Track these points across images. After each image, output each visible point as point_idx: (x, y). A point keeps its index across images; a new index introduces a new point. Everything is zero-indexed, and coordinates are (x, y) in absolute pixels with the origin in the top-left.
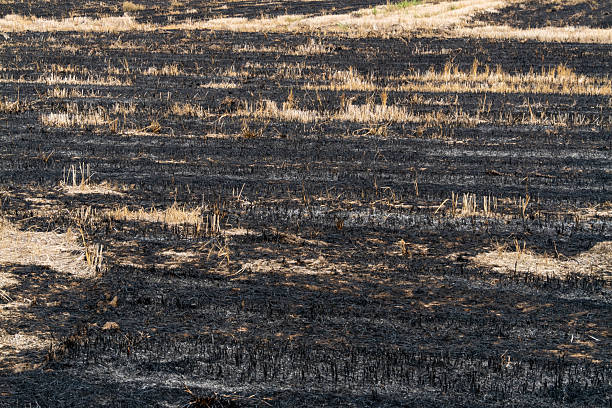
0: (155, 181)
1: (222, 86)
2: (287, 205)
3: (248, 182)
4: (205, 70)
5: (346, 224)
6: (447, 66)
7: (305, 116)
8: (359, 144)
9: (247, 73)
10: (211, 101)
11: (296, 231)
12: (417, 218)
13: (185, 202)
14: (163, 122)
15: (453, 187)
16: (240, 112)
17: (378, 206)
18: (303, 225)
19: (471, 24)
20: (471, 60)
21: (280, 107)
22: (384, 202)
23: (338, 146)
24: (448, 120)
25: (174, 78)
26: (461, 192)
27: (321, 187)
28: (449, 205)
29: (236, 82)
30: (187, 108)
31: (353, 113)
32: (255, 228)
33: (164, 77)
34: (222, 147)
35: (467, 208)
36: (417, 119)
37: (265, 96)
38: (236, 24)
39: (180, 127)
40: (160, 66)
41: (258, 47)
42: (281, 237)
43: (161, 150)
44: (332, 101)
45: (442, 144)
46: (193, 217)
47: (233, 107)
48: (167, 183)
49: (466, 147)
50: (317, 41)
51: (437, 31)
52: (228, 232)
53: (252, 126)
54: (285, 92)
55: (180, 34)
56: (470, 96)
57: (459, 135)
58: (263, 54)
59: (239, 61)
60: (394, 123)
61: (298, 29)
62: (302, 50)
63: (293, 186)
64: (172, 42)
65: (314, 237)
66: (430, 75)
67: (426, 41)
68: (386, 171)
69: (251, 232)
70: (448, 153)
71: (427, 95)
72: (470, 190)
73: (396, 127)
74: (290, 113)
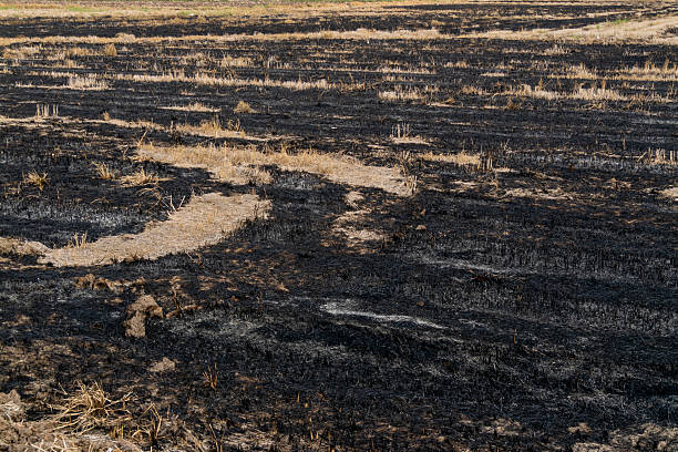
0: (450, 136)
1: (495, 75)
2: (537, 154)
3: (512, 139)
4: (484, 65)
5: (576, 167)
6: (647, 63)
7: (550, 95)
8: (586, 114)
9: (511, 67)
10: (488, 85)
11: (542, 171)
12: (623, 165)
13: (470, 150)
14: (456, 98)
15: (649, 144)
16: (506, 92)
17: (598, 155)
18: (547, 167)
19: (664, 35)
20: (664, 60)
21: (533, 89)
22: (602, 153)
23: (572, 116)
24: (647, 99)
25: (464, 69)
26: (654, 148)
27: (558, 143)
28: (646, 156)
29: (505, 72)
30: (472, 89)
31: (582, 94)
32: (515, 168)
33: (457, 69)
34: (494, 115)
35: (659, 158)
36: (626, 99)
37: (524, 82)
38: (505, 34)
39: (466, 101)
40: (455, 62)
41: (519, 50)
42: (533, 174)
43: (455, 116)
44: (568, 86)
45: (642, 116)
46: (475, 160)
47: (502, 89)
48: (458, 137)
49: (659, 118)
50: (558, 46)
51: (641, 40)
52: (498, 170)
53: (514, 101)
54: (537, 80)
55: (468, 41)
56: (663, 83)
57: (654, 109)
58: (523, 54)
59: (506, 59)
60: (610, 101)
61: (546, 38)
62: (548, 52)
63: (541, 141)
64: (463, 46)
65: (555, 175)
66: (635, 69)
67: (633, 46)
68: (604, 133)
69: (512, 171)
70: (646, 122)
71: (632, 83)
72: (661, 147)
73: (611, 103)
74: (540, 93)
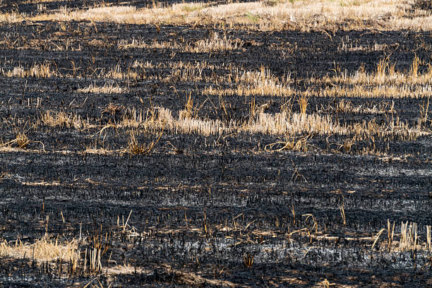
0: (21, 208)
1: (105, 90)
2: (184, 237)
3: (138, 209)
4: (84, 71)
5: (257, 260)
6: (381, 65)
7: (206, 127)
8: (273, 161)
9: (134, 75)
10: (90, 109)
11: (195, 268)
12: (344, 253)
13: (58, 233)
14: (31, 134)
15: (389, 215)
16: (126, 123)
17: (296, 238)
18: (204, 261)
19: (410, 14)
20: (410, 58)
21: (175, 116)
22: (304, 232)
23: (247, 164)
24: (382, 131)
25: (45, 81)
26: (398, 220)
27: (224, 215)
28: (384, 237)
29: (122, 85)
30: (62, 118)
31: (266, 123)
32: (145, 266)
33: (33, 79)
34: (104, 166)
35: (405, 240)
36: (344, 131)
37: (158, 102)
38: (121, 14)
39: (51, 141)
40: (28, 65)
41: (149, 42)
42: (177, 277)
43: (29, 169)
44: (239, 109)
45: (375, 162)
46: (68, 252)
47: (118, 116)
48: (36, 210)
49: (404, 165)
50: (221, 34)
51: (369, 23)
52: (112, 270)
53: (142, 140)
54: (182, 97)
55: (52, 27)
56: (410, 102)
57: (396, 149)
58: (156, 50)
59: (125, 59)
60: (316, 135)
61: (197, 20)
62: (203, 46)
63: (192, 213)
64: (43, 36)
65: (217, 276)
66: (360, 76)
67: (355, 34)
68: (306, 195)
69: (139, 271)
70: (382, 173)
71: (355, 101)
72: (410, 218)
73: (318, 140)
74: (188, 124)
